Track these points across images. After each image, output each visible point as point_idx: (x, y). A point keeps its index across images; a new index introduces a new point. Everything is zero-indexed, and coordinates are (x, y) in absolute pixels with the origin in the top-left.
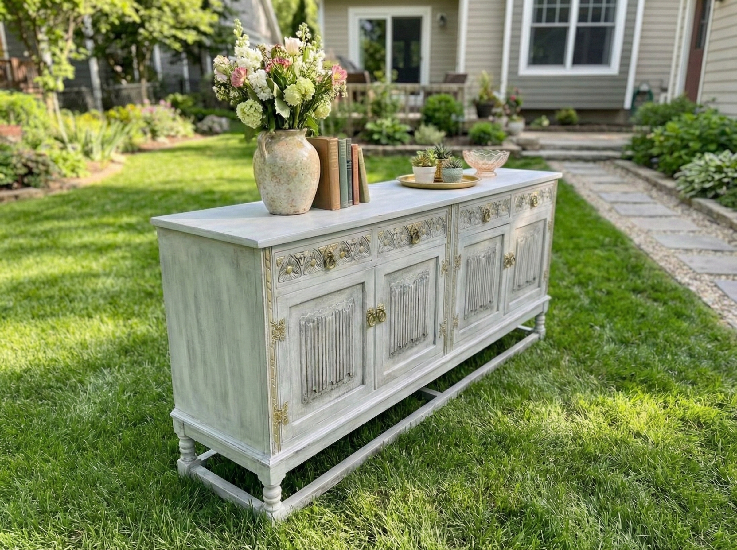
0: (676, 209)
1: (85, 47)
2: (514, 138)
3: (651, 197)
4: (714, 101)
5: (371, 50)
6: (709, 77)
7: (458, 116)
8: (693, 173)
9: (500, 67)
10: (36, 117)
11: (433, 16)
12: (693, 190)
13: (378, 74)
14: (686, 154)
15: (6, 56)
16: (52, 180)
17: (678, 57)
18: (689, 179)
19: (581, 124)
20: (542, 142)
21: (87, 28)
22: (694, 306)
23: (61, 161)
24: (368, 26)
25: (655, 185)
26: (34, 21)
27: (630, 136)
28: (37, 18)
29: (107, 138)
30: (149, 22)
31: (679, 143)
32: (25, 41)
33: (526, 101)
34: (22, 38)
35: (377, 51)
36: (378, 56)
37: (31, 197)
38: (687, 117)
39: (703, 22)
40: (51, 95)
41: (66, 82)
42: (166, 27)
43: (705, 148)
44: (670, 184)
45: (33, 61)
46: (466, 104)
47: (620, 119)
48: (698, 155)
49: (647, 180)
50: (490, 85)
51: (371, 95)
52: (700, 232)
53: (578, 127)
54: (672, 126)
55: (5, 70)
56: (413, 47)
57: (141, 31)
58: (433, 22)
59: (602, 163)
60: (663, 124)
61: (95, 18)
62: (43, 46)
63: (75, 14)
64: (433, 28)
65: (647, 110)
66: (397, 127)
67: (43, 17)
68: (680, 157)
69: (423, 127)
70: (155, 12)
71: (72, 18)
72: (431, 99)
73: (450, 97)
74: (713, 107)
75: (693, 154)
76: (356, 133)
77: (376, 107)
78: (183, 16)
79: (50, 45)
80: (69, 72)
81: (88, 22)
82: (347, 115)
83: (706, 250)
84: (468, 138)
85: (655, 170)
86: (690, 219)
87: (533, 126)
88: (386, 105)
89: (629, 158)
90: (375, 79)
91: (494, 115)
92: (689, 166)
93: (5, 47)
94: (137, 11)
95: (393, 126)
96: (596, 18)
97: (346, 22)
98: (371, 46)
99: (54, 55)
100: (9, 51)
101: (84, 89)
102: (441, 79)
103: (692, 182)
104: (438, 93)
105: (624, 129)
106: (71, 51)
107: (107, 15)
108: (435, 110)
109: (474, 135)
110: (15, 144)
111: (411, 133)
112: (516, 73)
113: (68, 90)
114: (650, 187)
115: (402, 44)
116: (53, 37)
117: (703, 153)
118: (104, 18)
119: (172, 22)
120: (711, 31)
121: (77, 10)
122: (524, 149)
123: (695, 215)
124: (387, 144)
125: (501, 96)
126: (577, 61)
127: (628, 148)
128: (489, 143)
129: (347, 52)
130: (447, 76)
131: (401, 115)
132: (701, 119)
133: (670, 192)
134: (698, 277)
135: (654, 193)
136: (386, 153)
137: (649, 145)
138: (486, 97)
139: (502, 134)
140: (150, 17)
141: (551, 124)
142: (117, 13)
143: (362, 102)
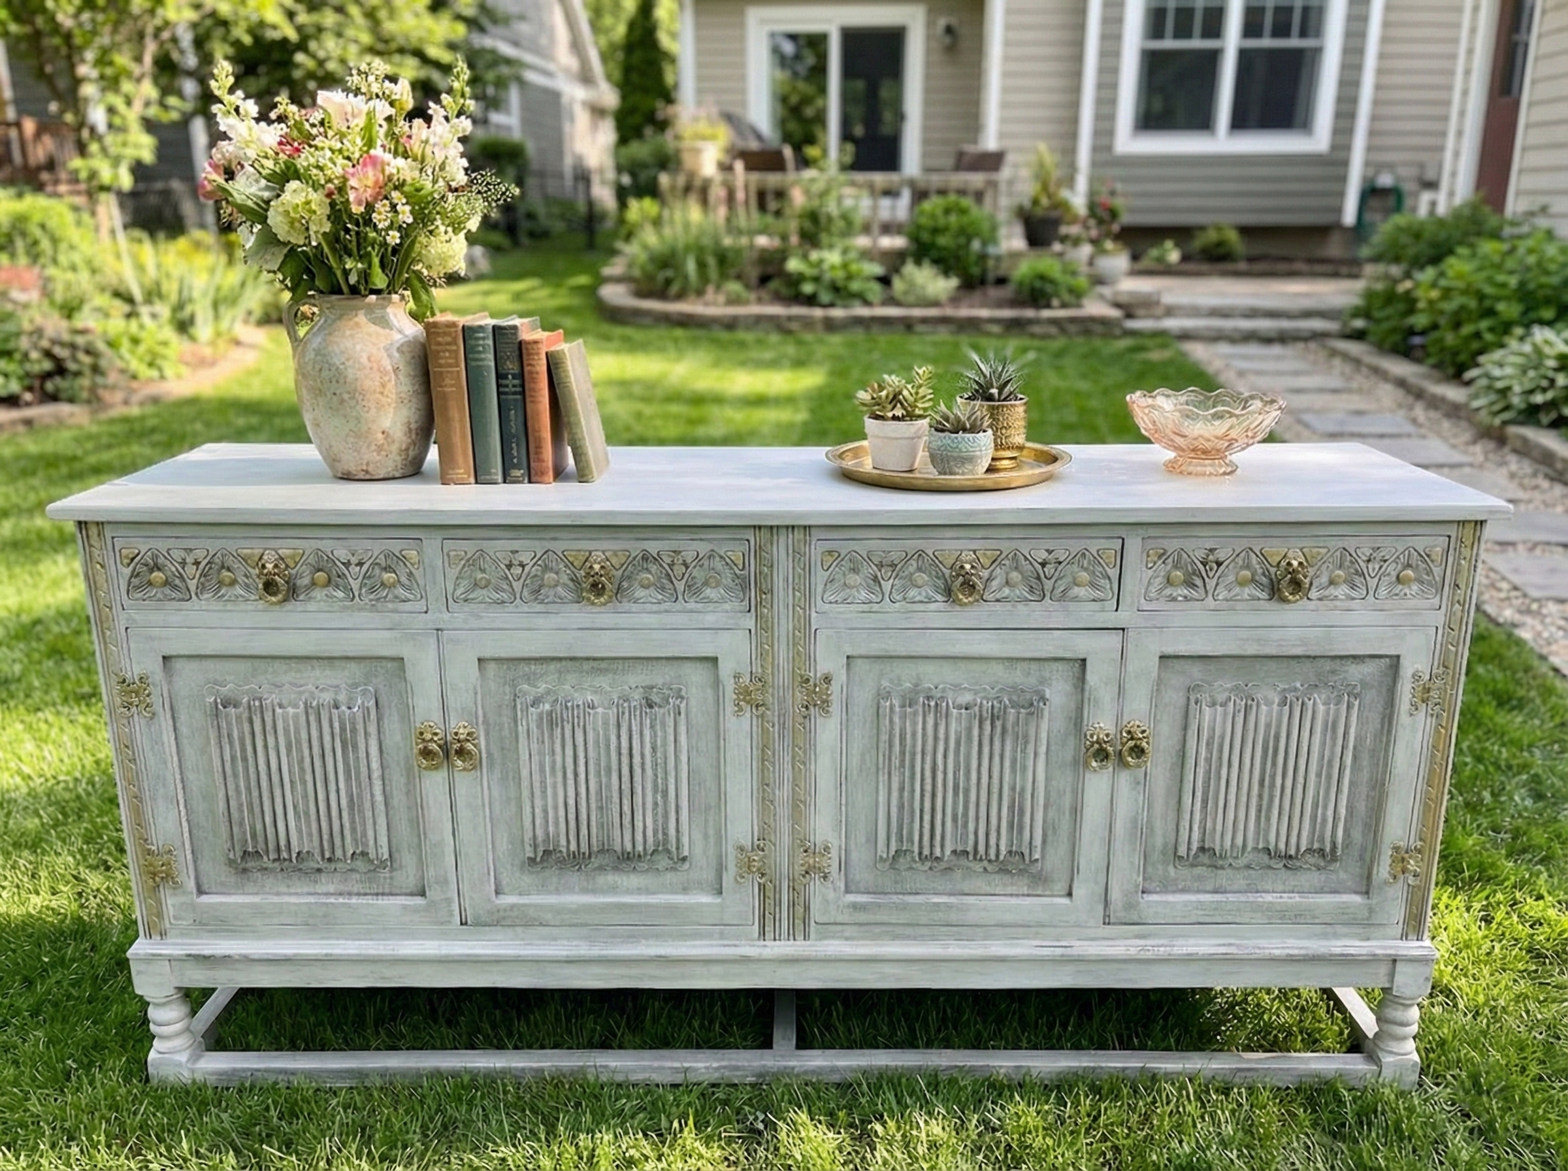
0: (1471, 449)
1: (180, 94)
2: (1106, 291)
3: (1414, 421)
4: (1544, 210)
5: (794, 99)
6: (1533, 159)
7: (984, 244)
8: (1508, 371)
9: (1073, 136)
10: (72, 247)
11: (930, 24)
12: (1507, 408)
13: (812, 152)
14: (1491, 330)
15: (11, 114)
16: (105, 387)
17: (1462, 113)
18: (1500, 385)
19: (1251, 259)
20: (1168, 299)
21: (182, 52)
22: (1534, 678)
23: (125, 345)
24: (788, 48)
25: (1419, 394)
26: (68, 37)
27: (1359, 285)
28: (77, 32)
29: (224, 291)
30: (317, 39)
31: (1473, 304)
32: (49, 80)
33: (1132, 210)
34: (41, 74)
35: (806, 100)
36: (809, 112)
37: (60, 423)
38: (1488, 247)
39: (1516, 37)
40: (103, 197)
41: (139, 170)
42: (353, 49)
43: (1532, 315)
44: (1453, 393)
45: (67, 124)
46: (1002, 216)
47: (1334, 248)
48: (1519, 331)
49: (1401, 383)
50: (1055, 174)
51: (798, 198)
52: (1529, 501)
53: (1242, 266)
54: (1458, 266)
55: (7, 144)
56: (885, 93)
57: (300, 57)
58: (929, 38)
59: (1300, 345)
60: (1436, 259)
61: (201, 30)
62: (88, 90)
63: (158, 22)
64: (928, 51)
65: (1399, 229)
66: (854, 267)
67: (88, 27)
68: (1477, 335)
69: (909, 268)
70: (329, 18)
71: (150, 30)
72: (927, 206)
73: (967, 202)
74: (1543, 223)
75: (1505, 328)
76: (764, 280)
77: (808, 225)
78: (389, 27)
79: (104, 90)
80: (144, 147)
81: (186, 38)
82: (744, 241)
83: (1548, 543)
84: (1007, 292)
85: (1418, 361)
86: (1504, 471)
87: (1145, 263)
88: (830, 219)
89: (1359, 336)
90: (804, 162)
91: (1064, 239)
92: (1497, 355)
93: (8, 94)
94: (291, 15)
95: (845, 266)
96: (1281, 30)
97: (742, 39)
98: (794, 89)
99: (111, 110)
100: (17, 102)
101: (176, 185)
102: (950, 162)
103: (1504, 392)
104: (942, 192)
105: (1344, 270)
106: (147, 104)
107: (224, 24)
108: (936, 231)
109: (1021, 284)
110: (26, 306)
111: (885, 281)
112: (1109, 148)
113: (142, 186)
114: (1410, 399)
115: (860, 85)
116: (109, 71)
117: (1528, 326)
118: (219, 32)
119: (366, 38)
120: (1537, 59)
121: (160, 11)
122: (1129, 316)
123: (1514, 462)
124: (832, 305)
125: (1078, 199)
126: (1240, 122)
127: (1356, 313)
128: (1055, 302)
129: (744, 104)
130: (961, 155)
131: (862, 241)
132: (1521, 251)
133: (1455, 411)
134: (1535, 606)
135: (1419, 411)
136: (830, 325)
137: (1401, 307)
138: (1045, 201)
139: (1082, 282)
140: (320, 29)
141: (1185, 258)
142: (247, 19)
143: (778, 213)
